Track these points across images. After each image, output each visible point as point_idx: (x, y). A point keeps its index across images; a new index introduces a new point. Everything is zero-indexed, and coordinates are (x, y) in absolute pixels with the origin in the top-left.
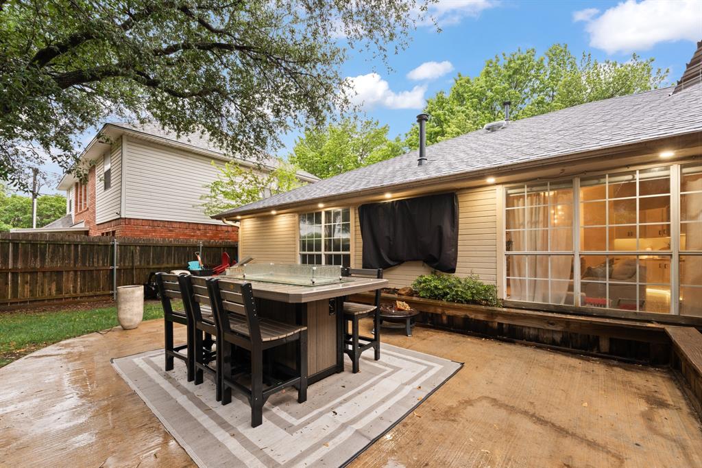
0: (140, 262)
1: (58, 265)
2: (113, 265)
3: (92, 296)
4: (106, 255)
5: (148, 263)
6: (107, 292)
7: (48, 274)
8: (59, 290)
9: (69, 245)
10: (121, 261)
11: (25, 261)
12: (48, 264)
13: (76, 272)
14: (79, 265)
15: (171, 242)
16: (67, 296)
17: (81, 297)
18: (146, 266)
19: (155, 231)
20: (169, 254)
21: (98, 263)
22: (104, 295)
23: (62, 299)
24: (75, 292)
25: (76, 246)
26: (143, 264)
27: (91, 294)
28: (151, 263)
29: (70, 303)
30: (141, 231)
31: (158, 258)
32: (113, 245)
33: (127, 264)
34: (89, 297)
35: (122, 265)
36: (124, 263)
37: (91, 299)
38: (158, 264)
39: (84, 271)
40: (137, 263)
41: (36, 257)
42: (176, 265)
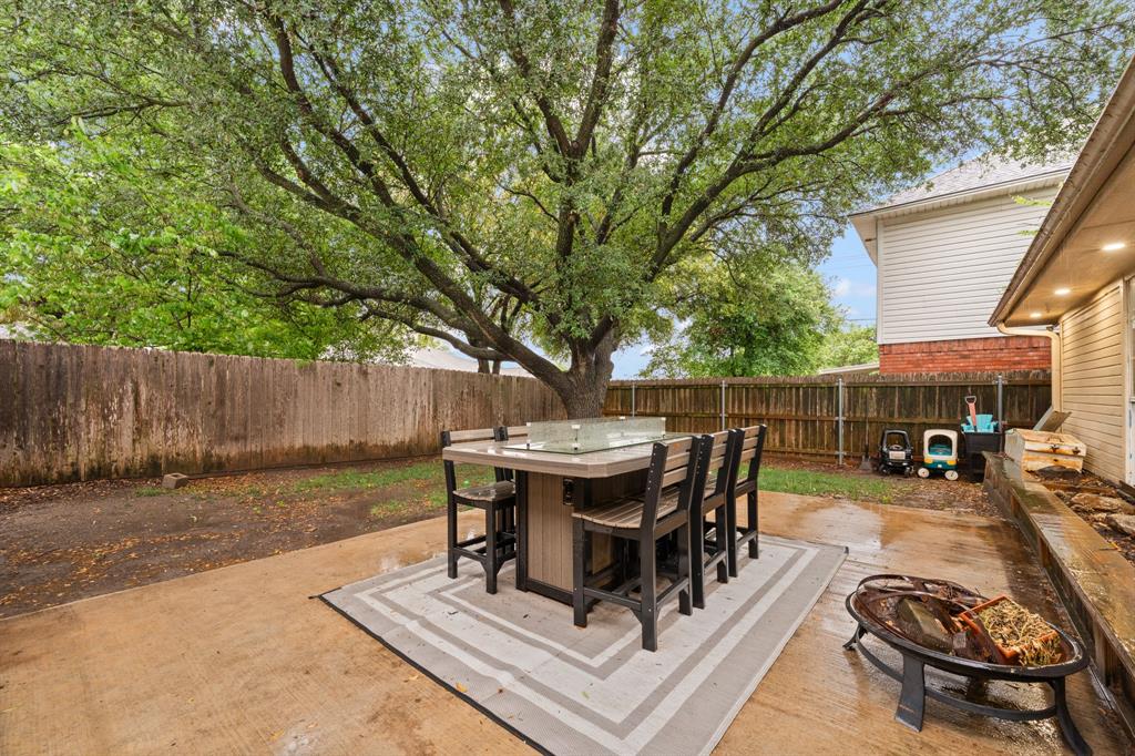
0: (878, 413)
1: (780, 412)
2: (838, 415)
3: (816, 455)
4: (830, 400)
5: (891, 415)
6: (831, 453)
7: (772, 422)
8: (782, 441)
9: (791, 388)
10: (849, 410)
11: (754, 406)
12: (772, 412)
13: (797, 421)
14: (801, 413)
15: (932, 378)
16: (789, 450)
17: (803, 454)
18: (888, 419)
19: (933, 361)
20: (929, 399)
21: (821, 411)
22: (829, 456)
23: (784, 453)
24: (797, 445)
25: (798, 389)
26: (882, 416)
27: (813, 451)
28: (896, 415)
29: (791, 460)
30: (909, 363)
31: (909, 407)
32: (838, 387)
33: (858, 415)
34: (812, 455)
35: (852, 415)
36: (855, 412)
37: (813, 459)
38: (907, 417)
39: (806, 422)
40: (872, 414)
41: (762, 403)
42: (943, 421)
